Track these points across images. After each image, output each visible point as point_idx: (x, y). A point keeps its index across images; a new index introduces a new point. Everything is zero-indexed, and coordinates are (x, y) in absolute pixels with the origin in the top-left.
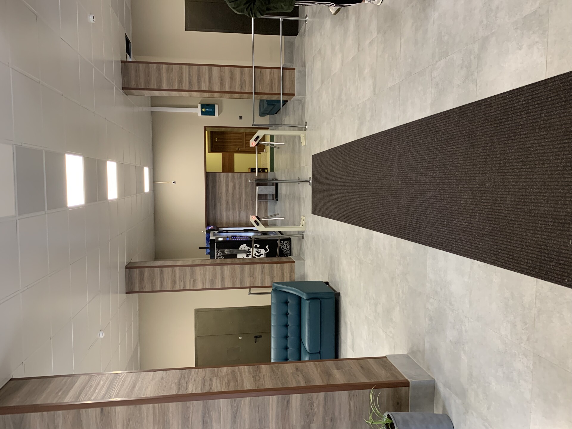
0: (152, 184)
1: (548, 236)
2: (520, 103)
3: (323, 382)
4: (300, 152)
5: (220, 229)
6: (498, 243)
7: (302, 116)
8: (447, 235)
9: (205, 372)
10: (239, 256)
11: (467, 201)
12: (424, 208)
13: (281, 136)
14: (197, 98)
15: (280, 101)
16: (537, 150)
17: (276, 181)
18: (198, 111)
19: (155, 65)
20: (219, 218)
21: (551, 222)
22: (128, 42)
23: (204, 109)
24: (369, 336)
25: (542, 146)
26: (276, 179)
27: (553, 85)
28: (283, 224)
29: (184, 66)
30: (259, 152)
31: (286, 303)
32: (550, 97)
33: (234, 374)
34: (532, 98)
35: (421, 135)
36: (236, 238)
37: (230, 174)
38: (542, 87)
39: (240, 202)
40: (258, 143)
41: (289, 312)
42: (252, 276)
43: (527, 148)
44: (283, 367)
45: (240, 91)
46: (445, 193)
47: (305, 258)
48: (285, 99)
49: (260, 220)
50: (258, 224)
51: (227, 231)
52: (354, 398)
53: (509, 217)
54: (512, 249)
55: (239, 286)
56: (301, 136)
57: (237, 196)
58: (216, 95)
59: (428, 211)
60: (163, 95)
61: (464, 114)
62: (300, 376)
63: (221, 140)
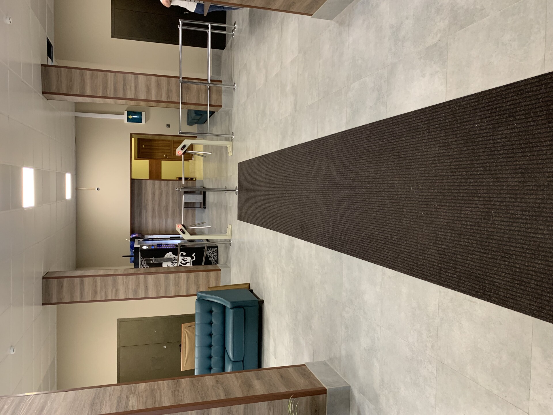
0: (75, 190)
1: (447, 246)
2: (423, 123)
3: (243, 393)
4: (227, 161)
5: (145, 237)
6: (404, 251)
7: (229, 127)
8: (359, 243)
9: (122, 389)
10: (165, 265)
11: (376, 211)
12: (339, 217)
13: (209, 146)
14: (123, 105)
15: (206, 112)
16: (437, 166)
17: (204, 190)
18: (125, 117)
19: (78, 71)
20: (144, 226)
21: (449, 233)
22: (49, 46)
23: (130, 116)
24: (289, 342)
25: (442, 163)
26: (204, 188)
27: (450, 108)
28: (211, 232)
29: (109, 73)
30: (185, 160)
31: (211, 312)
32: (447, 119)
33: (153, 390)
34: (433, 119)
35: (337, 148)
36: (161, 246)
37: (157, 181)
38: (441, 109)
39: (167, 209)
40: (185, 152)
41: (213, 321)
42: (177, 284)
43: (429, 164)
44: (204, 380)
45: (166, 100)
46: (357, 204)
47: (231, 266)
48: (212, 110)
49: (186, 228)
50: (184, 233)
51: (153, 239)
52: (273, 408)
53: (414, 227)
54: (416, 257)
55: (164, 296)
56: (228, 147)
57: (164, 203)
58: (142, 103)
59: (343, 220)
60: (87, 102)
61: (374, 130)
62: (220, 388)
63: (149, 147)
